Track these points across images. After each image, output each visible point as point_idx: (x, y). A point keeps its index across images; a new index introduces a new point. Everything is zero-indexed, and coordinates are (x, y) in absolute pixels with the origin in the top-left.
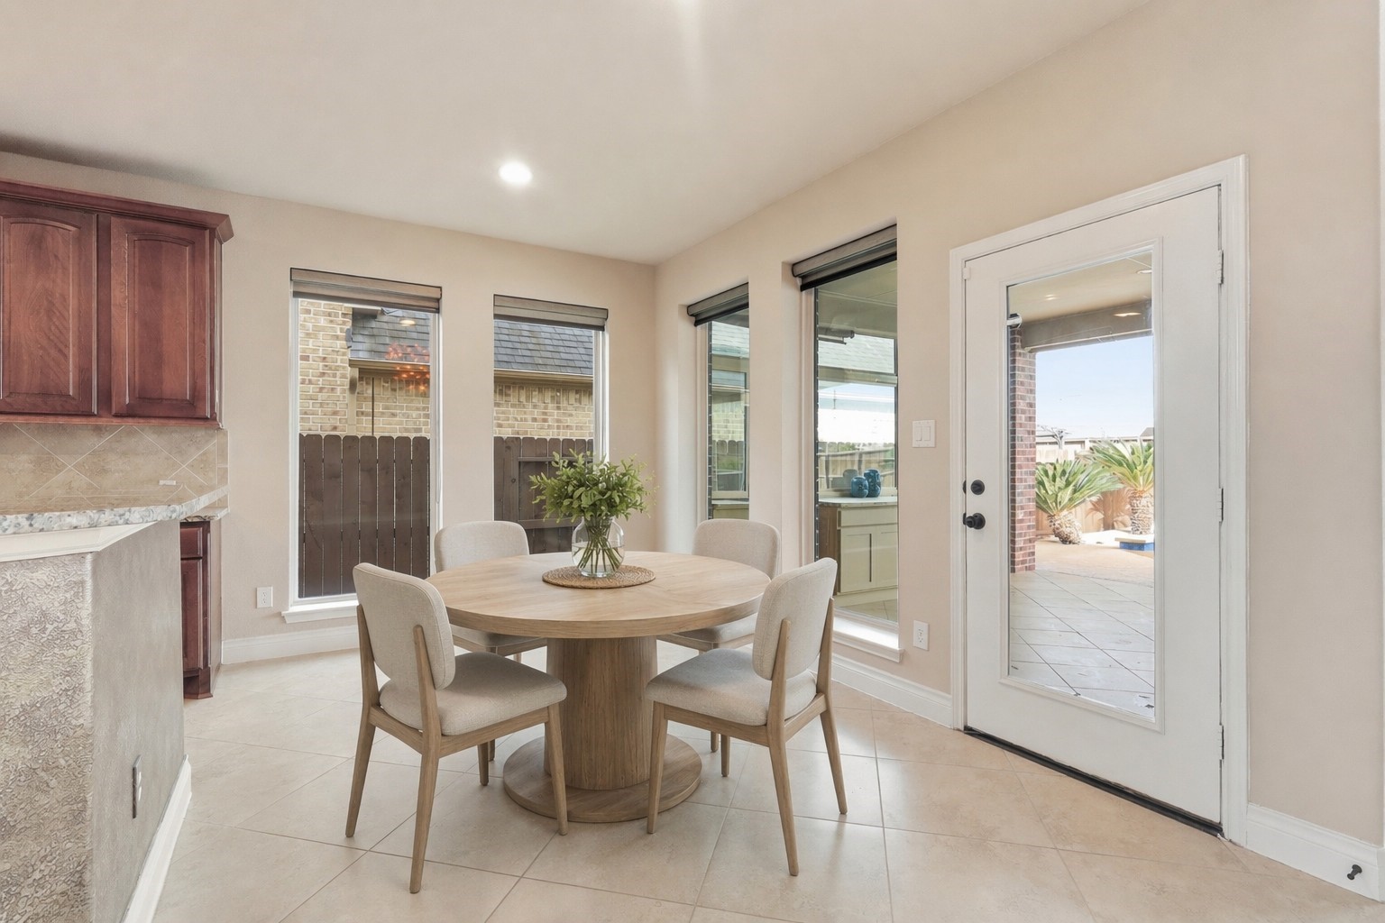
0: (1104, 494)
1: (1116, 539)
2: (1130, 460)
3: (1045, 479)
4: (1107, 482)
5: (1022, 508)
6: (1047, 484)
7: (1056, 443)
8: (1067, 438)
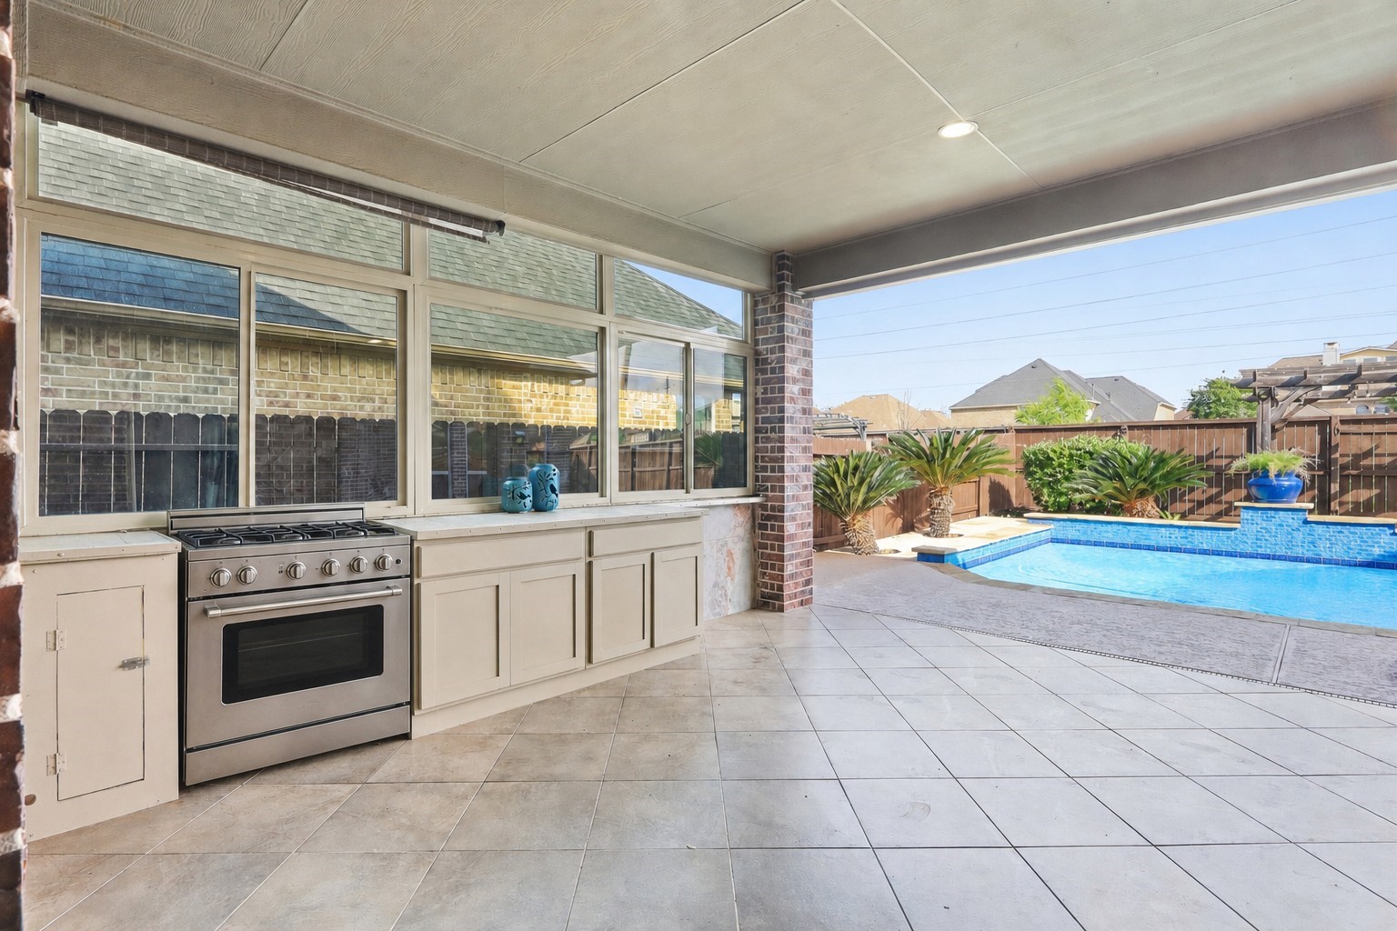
0: (902, 492)
1: (914, 550)
2: (928, 452)
3: (836, 477)
4: (904, 479)
5: (793, 519)
6: (838, 482)
7: (858, 436)
8: (869, 430)
